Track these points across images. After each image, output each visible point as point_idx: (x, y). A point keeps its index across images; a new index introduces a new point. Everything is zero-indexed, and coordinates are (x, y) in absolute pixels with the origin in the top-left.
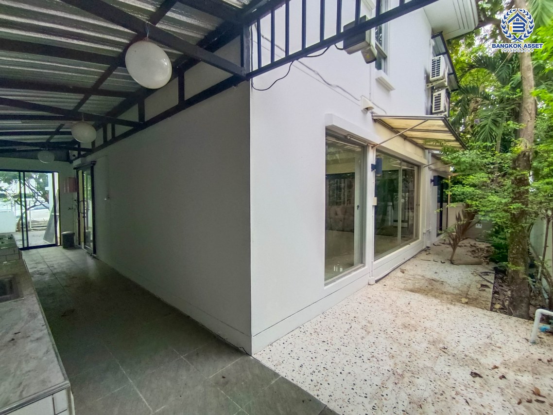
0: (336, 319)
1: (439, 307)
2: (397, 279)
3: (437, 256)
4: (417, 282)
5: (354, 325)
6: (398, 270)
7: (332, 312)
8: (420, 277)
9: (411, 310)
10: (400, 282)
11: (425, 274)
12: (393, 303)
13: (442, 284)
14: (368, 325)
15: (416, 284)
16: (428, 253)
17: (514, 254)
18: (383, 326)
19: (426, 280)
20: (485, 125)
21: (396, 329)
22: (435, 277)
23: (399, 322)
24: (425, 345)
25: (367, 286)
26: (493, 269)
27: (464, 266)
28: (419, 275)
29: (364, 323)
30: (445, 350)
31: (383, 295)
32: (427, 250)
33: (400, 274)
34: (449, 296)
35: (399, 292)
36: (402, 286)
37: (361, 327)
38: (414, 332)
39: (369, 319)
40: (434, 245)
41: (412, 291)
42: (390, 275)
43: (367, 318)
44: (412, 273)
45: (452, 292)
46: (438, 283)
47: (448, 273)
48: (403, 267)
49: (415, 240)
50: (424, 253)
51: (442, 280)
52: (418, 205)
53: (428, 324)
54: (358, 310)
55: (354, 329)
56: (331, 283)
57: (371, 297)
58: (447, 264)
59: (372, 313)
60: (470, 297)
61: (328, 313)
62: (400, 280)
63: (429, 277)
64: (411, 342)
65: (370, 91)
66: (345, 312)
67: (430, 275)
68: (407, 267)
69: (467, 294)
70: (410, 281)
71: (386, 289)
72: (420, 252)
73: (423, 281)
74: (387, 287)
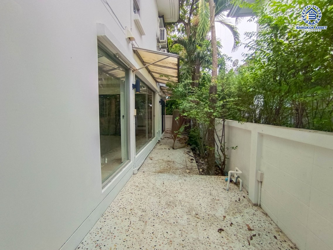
0: (116, 218)
1: (180, 181)
2: (149, 165)
3: (165, 145)
4: (161, 165)
5: (133, 219)
6: (148, 158)
7: (111, 211)
8: (161, 161)
9: (167, 188)
10: (152, 167)
11: (163, 158)
12: (154, 185)
13: (174, 163)
14: (143, 213)
15: (161, 166)
16: (160, 144)
17: (210, 141)
18: (154, 210)
19: (165, 162)
20: (184, 73)
21: (163, 210)
22: (169, 159)
23: (163, 202)
24: (185, 217)
25: (133, 176)
26: (191, 149)
27: (179, 149)
28: (160, 160)
29: (140, 213)
30: (197, 216)
31: (146, 181)
32: (159, 142)
33: (150, 161)
34: (180, 171)
35: (155, 176)
36: (154, 170)
37: (138, 219)
38: (175, 208)
39: (142, 207)
40: (161, 139)
41: (161, 172)
42: (144, 163)
43: (140, 207)
44: (156, 159)
45: (180, 167)
46: (172, 163)
47: (174, 155)
48: (150, 156)
49: (153, 137)
50: (158, 145)
51: (173, 160)
52: (154, 116)
53: (180, 197)
54: (132, 201)
55: (133, 224)
56: (107, 184)
57: (138, 185)
58: (171, 149)
59: (143, 200)
60: (189, 168)
61: (107, 214)
62: (151, 166)
63: (165, 160)
64: (177, 218)
65: (131, 26)
66: (122, 206)
67: (166, 158)
68: (152, 155)
69: (187, 167)
70: (157, 165)
71: (146, 175)
72: (156, 145)
73: (164, 163)
74: (146, 173)
